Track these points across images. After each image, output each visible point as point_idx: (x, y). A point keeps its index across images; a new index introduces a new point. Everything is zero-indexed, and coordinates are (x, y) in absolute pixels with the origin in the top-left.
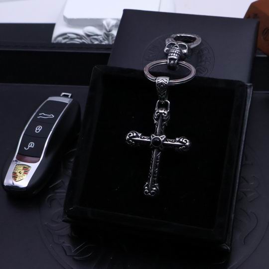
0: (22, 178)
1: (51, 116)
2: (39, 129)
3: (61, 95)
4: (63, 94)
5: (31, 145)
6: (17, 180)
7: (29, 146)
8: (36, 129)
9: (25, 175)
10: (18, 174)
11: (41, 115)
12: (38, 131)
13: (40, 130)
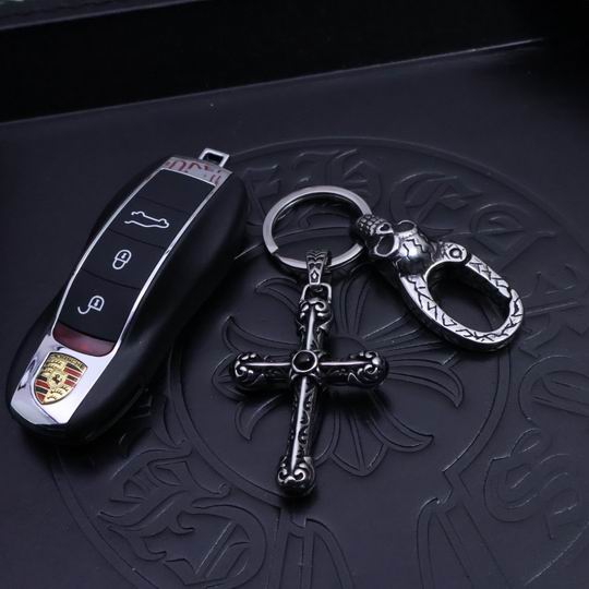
0: (59, 396)
1: (162, 223)
2: (123, 258)
3: (201, 157)
4: (207, 151)
5: (96, 303)
6: (46, 400)
7: (90, 306)
8: (116, 259)
9: (69, 388)
10: (51, 383)
11: (135, 218)
12: (119, 264)
13: (125, 262)
